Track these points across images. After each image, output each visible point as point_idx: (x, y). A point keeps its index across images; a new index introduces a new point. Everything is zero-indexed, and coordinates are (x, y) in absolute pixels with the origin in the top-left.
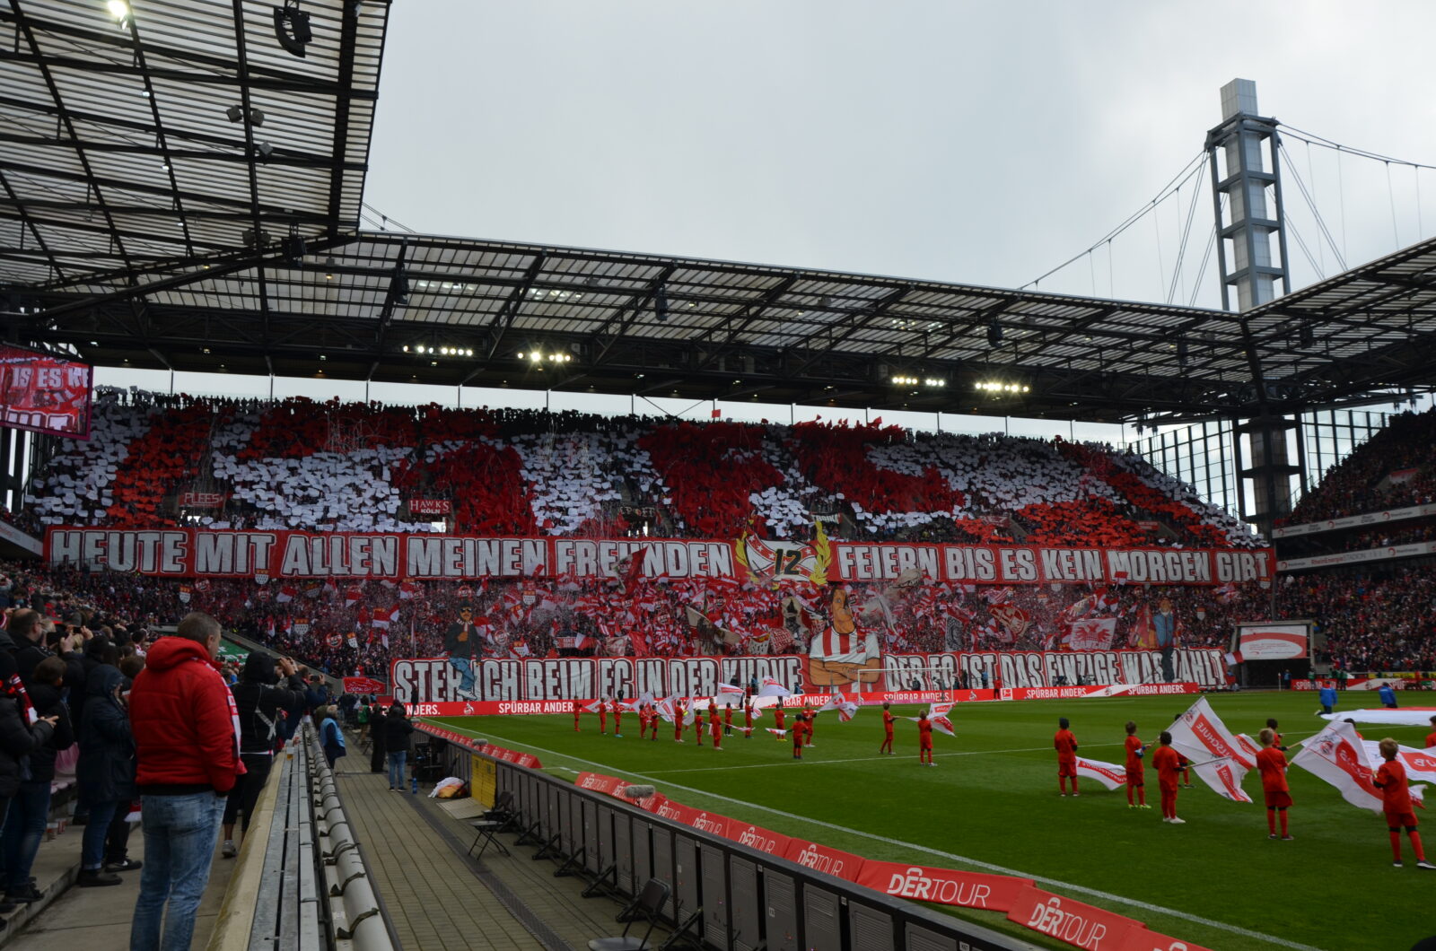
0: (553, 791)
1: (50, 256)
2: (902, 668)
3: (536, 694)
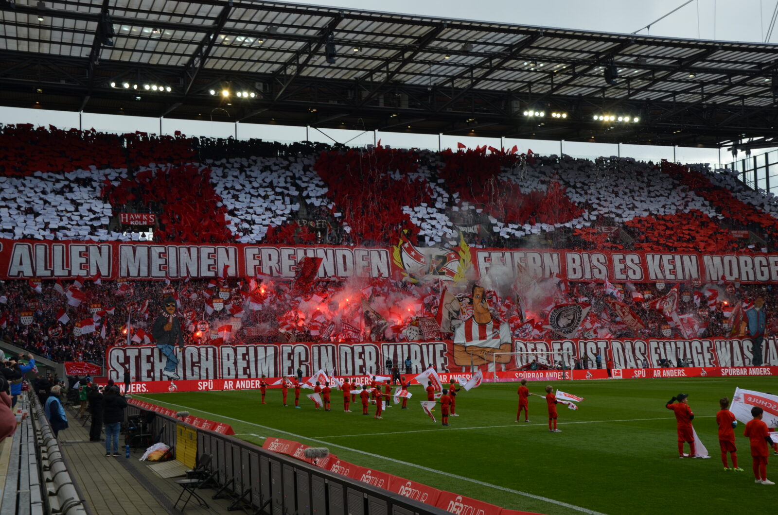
0: (245, 453)
2: (530, 352)
3: (229, 374)
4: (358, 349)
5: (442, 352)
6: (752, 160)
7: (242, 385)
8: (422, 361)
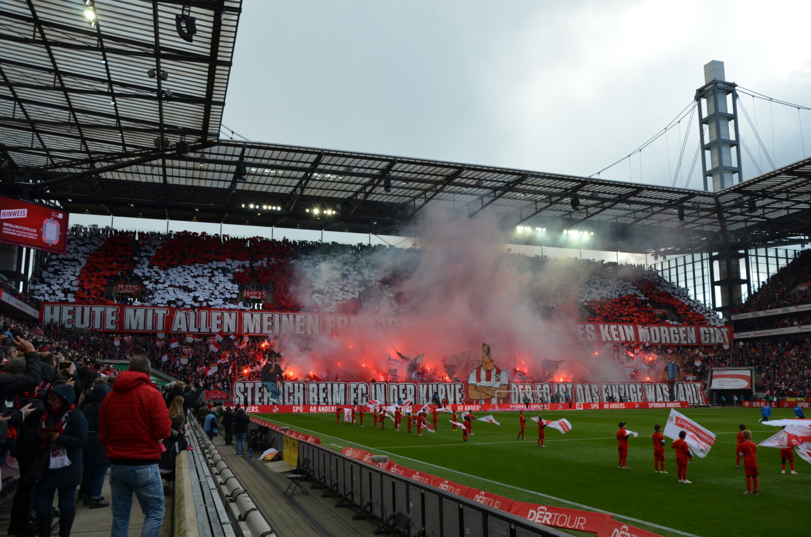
0: (334, 458)
1: (47, 151)
2: (520, 391)
3: (314, 402)
4: (402, 387)
5: (460, 390)
6: (667, 263)
7: (322, 409)
8: (446, 396)
